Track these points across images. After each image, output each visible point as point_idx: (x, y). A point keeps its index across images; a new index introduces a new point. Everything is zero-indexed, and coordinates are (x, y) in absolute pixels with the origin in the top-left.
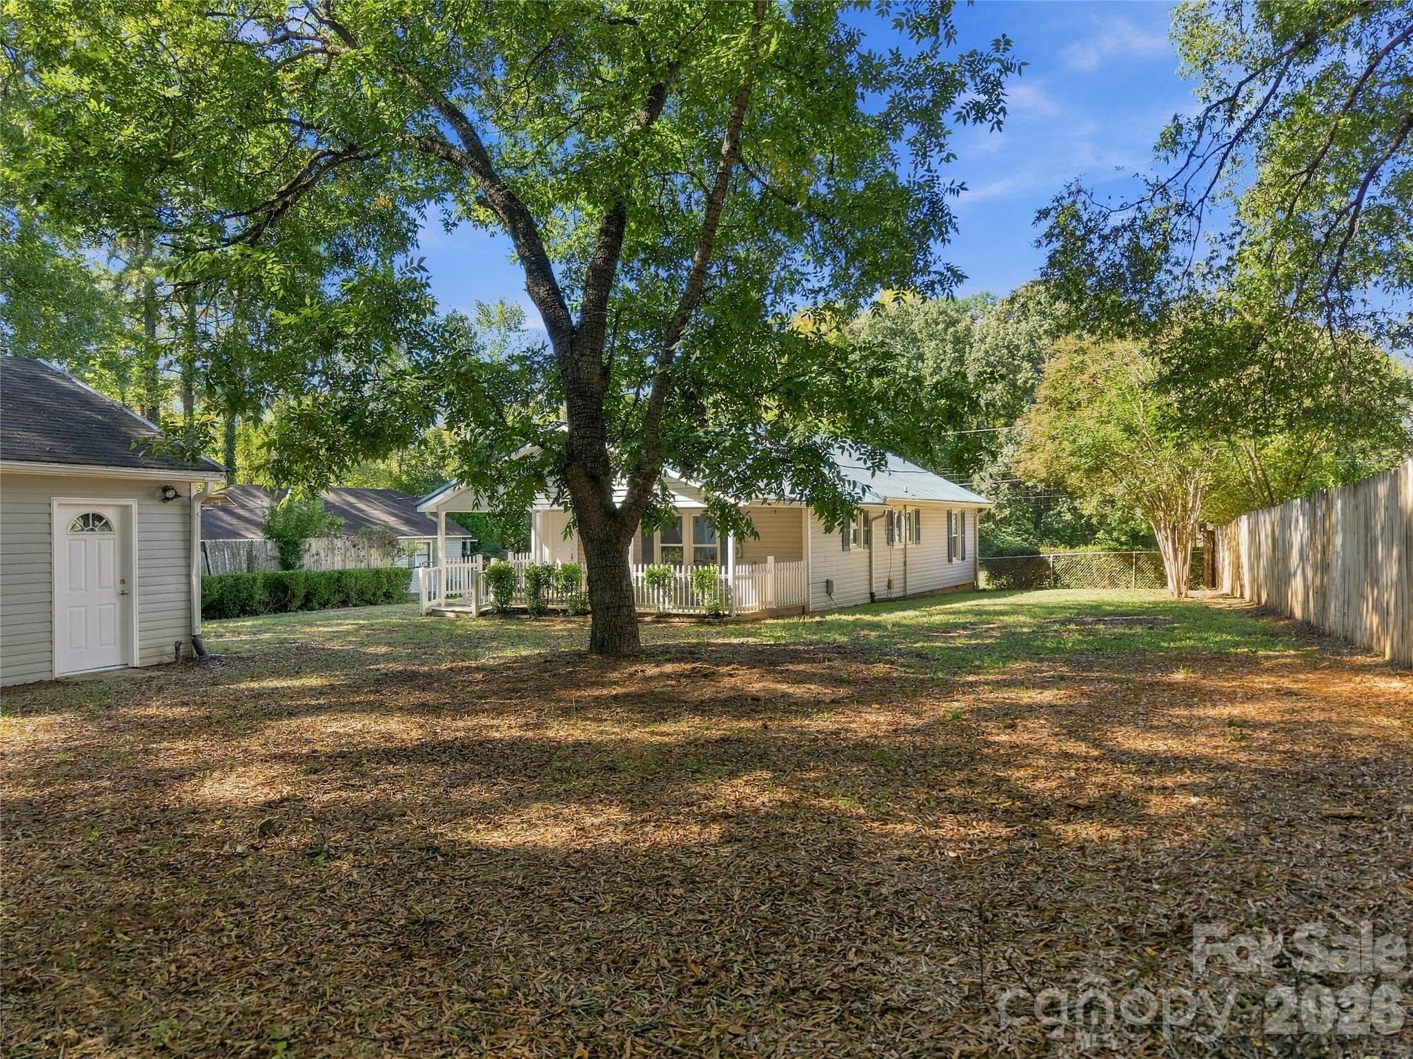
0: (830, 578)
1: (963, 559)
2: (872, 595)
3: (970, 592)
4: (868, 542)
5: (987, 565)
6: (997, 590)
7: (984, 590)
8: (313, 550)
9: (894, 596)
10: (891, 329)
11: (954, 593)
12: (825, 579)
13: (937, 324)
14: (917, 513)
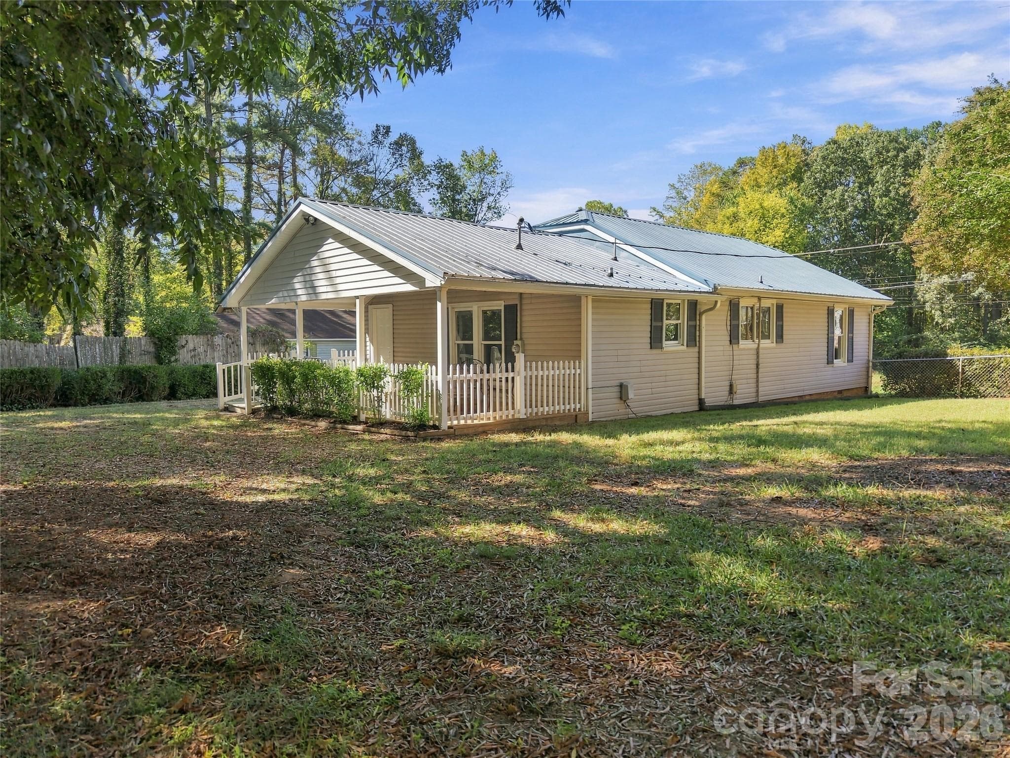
0: (624, 381)
1: (850, 360)
2: (701, 402)
3: (859, 397)
4: (694, 339)
5: (886, 368)
6: (896, 396)
7: (877, 396)
8: (191, 346)
9: (736, 402)
10: (843, 158)
11: (836, 399)
12: (617, 383)
13: (888, 151)
14: (780, 308)
